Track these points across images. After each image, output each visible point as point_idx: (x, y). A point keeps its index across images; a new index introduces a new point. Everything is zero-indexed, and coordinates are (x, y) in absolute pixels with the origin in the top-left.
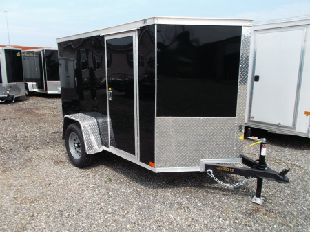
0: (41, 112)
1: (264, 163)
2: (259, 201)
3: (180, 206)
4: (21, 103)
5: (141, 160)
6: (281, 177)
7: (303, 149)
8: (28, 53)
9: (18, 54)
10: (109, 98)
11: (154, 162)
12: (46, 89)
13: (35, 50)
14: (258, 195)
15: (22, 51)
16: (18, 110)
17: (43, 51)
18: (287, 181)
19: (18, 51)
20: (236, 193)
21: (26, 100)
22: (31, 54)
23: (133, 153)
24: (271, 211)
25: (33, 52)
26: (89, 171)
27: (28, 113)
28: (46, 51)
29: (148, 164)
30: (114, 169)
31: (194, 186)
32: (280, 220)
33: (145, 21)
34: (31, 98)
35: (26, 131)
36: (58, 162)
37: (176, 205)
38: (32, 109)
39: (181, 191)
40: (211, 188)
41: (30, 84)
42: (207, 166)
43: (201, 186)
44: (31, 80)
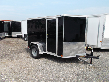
0: (12, 43)
1: (93, 54)
2: (91, 65)
3: (70, 67)
4: (3, 40)
5: (58, 55)
6: (97, 58)
7: (100, 52)
8: (5, 22)
9: (3, 23)
10: (47, 37)
11: (62, 55)
12: (12, 35)
13: (8, 21)
14: (91, 63)
15: (4, 22)
16: (4, 42)
17: (11, 22)
18: (99, 59)
19: (2, 22)
20: (85, 64)
21: (5, 39)
22: (6, 23)
23: (55, 53)
24: (95, 67)
25: (7, 22)
26: (39, 60)
27: (8, 43)
28: (12, 22)
29: (60, 56)
30: (47, 59)
31: (72, 62)
32: (98, 69)
33: (60, 15)
34: (6, 38)
35: (11, 49)
36: (28, 58)
37: (69, 67)
38: (9, 42)
39: (69, 63)
40: (77, 63)
41: (5, 33)
42: (77, 56)
43: (74, 62)
44: (6, 32)
